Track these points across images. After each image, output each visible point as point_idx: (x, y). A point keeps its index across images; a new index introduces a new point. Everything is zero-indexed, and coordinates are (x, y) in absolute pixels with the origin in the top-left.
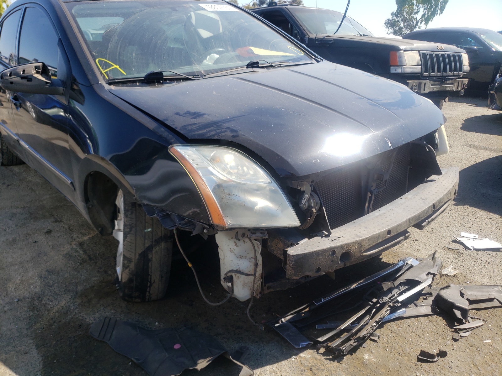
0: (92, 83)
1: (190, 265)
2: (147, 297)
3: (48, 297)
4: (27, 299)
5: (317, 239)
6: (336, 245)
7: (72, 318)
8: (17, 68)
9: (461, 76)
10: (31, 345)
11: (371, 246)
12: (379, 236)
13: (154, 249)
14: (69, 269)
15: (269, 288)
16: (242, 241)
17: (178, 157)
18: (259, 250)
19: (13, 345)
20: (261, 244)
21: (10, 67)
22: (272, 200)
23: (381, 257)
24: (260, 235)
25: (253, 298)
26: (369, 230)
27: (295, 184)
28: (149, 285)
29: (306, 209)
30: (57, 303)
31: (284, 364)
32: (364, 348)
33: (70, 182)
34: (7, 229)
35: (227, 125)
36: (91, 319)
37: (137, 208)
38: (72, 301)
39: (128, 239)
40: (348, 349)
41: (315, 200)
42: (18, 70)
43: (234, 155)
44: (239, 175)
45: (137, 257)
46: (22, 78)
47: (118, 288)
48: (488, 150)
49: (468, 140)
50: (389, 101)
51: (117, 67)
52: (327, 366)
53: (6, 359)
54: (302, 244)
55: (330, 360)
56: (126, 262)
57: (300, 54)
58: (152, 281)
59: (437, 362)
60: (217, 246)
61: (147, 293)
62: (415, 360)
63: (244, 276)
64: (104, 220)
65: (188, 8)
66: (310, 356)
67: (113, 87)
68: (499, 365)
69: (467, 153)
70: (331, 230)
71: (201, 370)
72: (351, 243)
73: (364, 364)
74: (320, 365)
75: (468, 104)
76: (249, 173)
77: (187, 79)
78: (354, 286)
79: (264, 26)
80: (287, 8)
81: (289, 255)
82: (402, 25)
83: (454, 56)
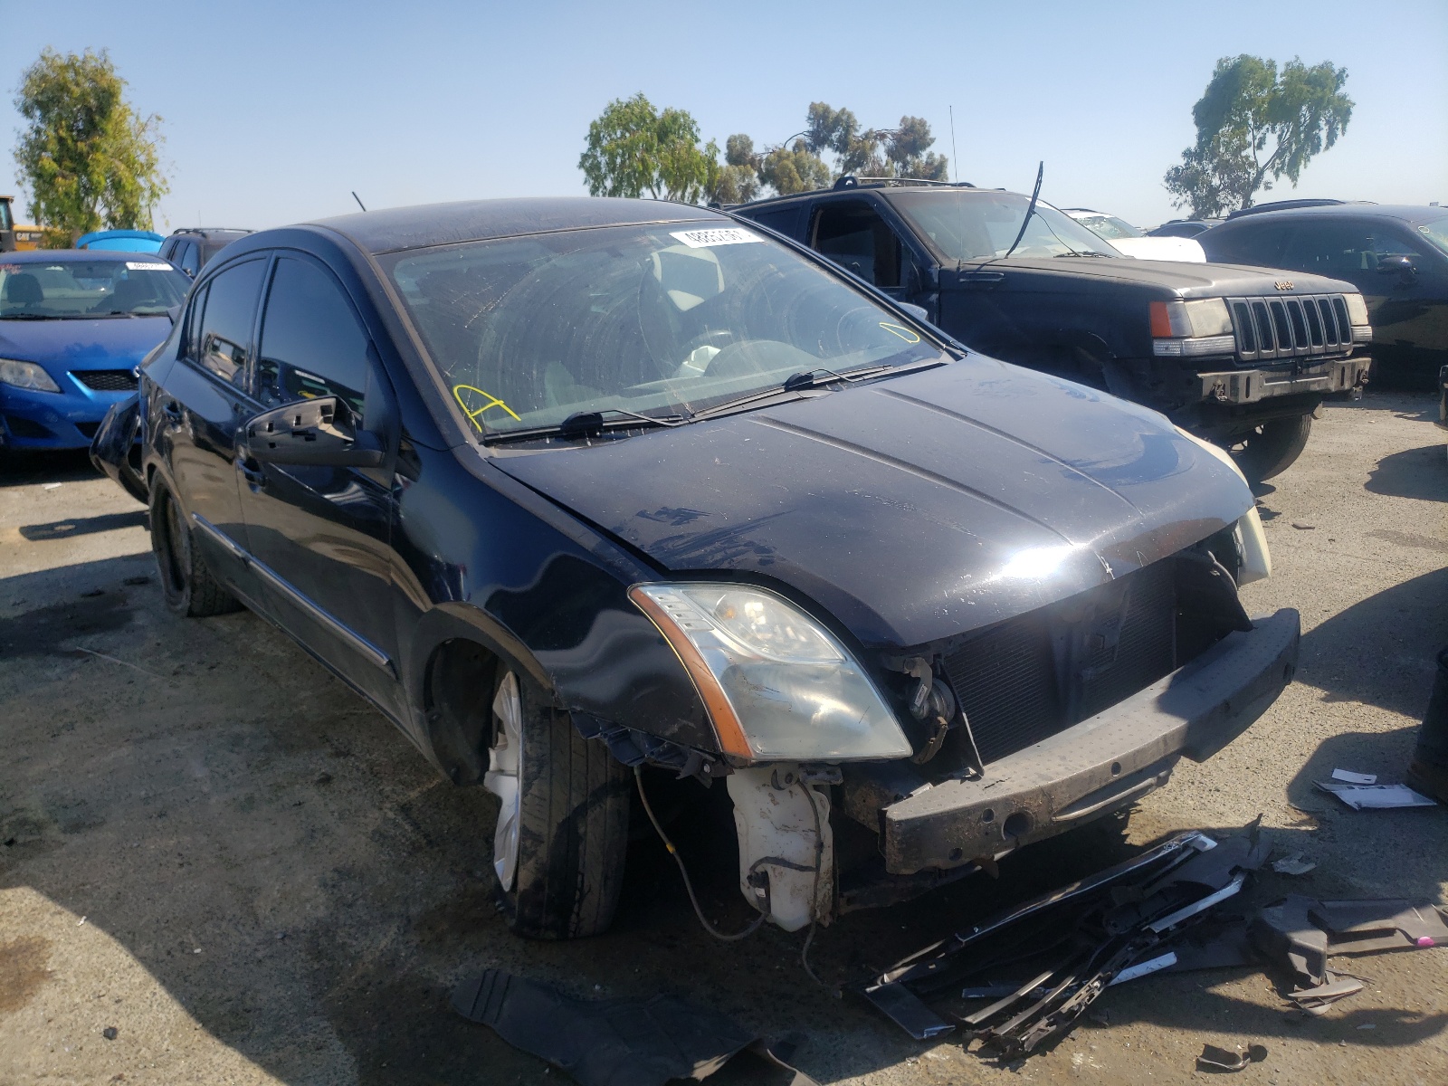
0: (451, 444)
1: (670, 849)
2: (573, 928)
3: (346, 929)
4: (303, 934)
5: (952, 784)
6: (993, 798)
7: (406, 975)
8: (284, 412)
9: (1349, 353)
10: (327, 1031)
11: (1074, 799)
12: (1092, 775)
13: (589, 812)
14: (384, 866)
15: (849, 901)
16: (786, 792)
17: (646, 608)
18: (825, 810)
19: (289, 1032)
20: (830, 798)
21: (268, 410)
22: (846, 697)
23: (1124, 832)
24: (827, 777)
25: (813, 927)
26: (1070, 764)
27: (896, 664)
28: (577, 897)
29: (924, 719)
30: (368, 943)
31: (889, 1074)
32: (1073, 1039)
33: (385, 661)
34: (230, 773)
35: (747, 537)
36: (449, 977)
37: (553, 719)
38: (400, 939)
39: (534, 790)
40: (1034, 1039)
41: (945, 701)
42: (286, 418)
43: (765, 603)
44: (775, 646)
45: (554, 830)
46: (296, 433)
47: (501, 909)
48: (1433, 547)
49: (1384, 519)
50: (1111, 465)
51: (501, 403)
52: (987, 1078)
53: (280, 1062)
54: (919, 797)
55: (993, 1065)
56: (528, 843)
57: (910, 342)
58: (586, 890)
59: (1242, 1072)
60: (730, 805)
61: (574, 917)
62: (1190, 1066)
63: (794, 871)
64: (463, 749)
65: (646, 246)
66: (948, 1057)
67: (494, 452)
68: (1388, 1077)
69: (1376, 557)
70: (984, 763)
71: (706, 1079)
72: (1027, 793)
73: (1073, 1074)
74: (970, 1075)
75: (1395, 413)
76: (798, 640)
77: (652, 426)
78: (1055, 898)
79: (825, 274)
80: (883, 195)
81: (890, 820)
82: (1216, 182)
83: (1323, 303)
